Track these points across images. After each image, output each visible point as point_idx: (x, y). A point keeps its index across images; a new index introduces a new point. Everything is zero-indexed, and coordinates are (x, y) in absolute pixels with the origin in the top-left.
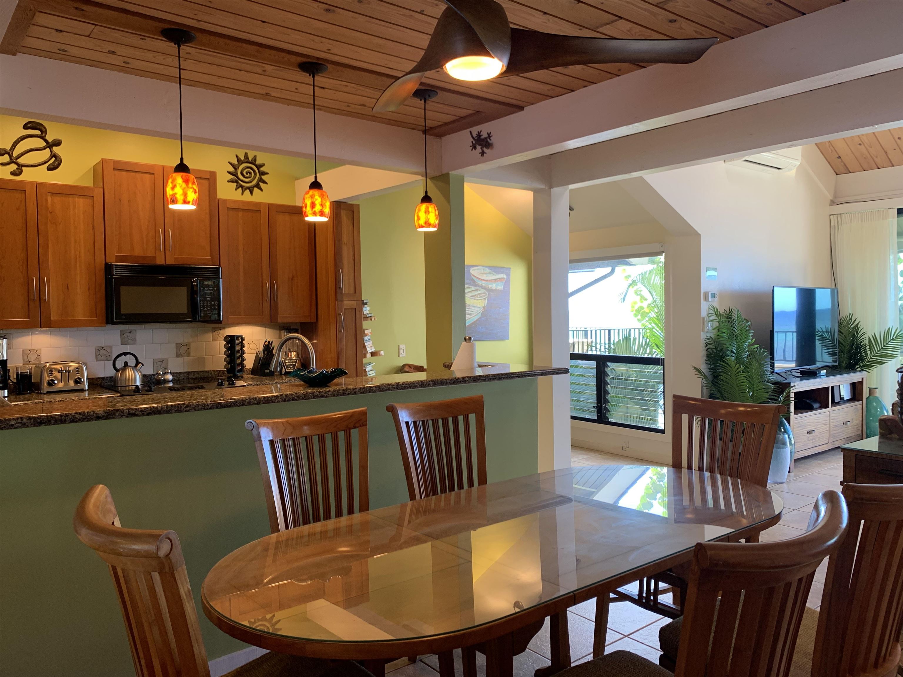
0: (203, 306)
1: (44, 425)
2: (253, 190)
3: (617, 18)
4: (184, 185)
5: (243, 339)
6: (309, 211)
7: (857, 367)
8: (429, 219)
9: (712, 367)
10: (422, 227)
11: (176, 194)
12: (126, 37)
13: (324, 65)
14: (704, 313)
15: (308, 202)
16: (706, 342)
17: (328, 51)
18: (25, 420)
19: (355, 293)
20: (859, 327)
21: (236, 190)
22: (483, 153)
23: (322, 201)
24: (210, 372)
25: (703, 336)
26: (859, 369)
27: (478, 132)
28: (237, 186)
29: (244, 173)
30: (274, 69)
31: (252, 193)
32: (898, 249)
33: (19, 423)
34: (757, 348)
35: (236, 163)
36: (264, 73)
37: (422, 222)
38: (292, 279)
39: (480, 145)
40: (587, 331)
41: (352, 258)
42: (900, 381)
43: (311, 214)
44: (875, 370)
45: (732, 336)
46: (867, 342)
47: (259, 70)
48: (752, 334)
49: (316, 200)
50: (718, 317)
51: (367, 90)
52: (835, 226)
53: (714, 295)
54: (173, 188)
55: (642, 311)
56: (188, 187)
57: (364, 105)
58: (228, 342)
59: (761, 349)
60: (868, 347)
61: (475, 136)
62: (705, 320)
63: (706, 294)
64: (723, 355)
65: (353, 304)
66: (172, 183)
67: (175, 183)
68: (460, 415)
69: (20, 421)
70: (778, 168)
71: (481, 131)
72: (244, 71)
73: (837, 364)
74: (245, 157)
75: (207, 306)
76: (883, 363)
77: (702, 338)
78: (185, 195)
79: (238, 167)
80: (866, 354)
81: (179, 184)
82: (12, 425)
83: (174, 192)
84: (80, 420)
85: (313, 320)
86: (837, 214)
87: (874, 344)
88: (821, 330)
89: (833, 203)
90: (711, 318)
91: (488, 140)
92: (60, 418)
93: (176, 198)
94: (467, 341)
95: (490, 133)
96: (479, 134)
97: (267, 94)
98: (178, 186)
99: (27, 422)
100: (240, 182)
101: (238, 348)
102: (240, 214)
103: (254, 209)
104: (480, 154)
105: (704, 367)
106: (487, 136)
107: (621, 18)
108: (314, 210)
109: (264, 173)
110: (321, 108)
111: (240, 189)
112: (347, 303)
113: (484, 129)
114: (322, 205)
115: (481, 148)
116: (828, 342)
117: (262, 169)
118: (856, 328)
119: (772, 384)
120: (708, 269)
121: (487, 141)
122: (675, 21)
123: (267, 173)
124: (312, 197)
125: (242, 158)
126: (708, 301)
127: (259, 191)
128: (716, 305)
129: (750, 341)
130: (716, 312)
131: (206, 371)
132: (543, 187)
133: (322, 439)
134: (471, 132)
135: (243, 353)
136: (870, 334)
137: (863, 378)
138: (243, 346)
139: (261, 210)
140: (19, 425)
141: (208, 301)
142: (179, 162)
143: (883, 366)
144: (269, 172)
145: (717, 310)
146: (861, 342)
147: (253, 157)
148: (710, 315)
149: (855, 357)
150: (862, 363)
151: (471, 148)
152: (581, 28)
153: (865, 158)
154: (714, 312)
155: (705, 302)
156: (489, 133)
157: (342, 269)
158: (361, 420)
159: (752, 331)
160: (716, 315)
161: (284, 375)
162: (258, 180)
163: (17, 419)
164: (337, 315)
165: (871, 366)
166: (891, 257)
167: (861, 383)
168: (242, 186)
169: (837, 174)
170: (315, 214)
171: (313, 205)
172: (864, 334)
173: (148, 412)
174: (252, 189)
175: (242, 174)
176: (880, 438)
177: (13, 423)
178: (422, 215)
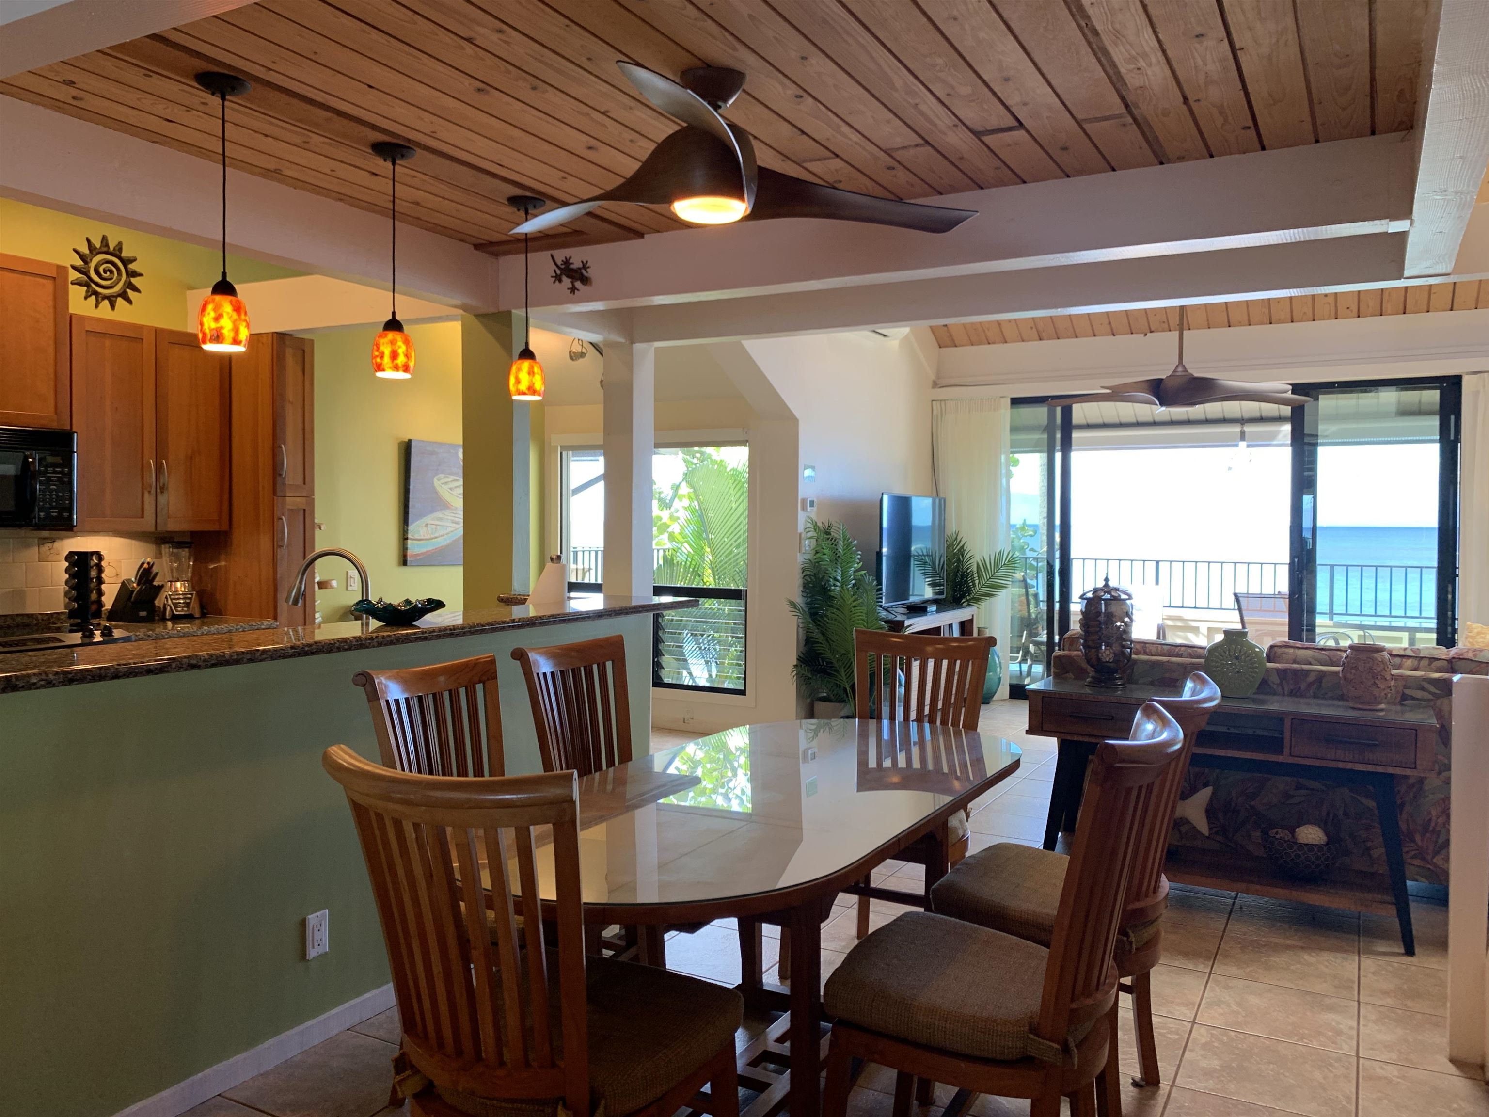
0: (44, 501)
1: (75, 683)
2: (115, 301)
3: (832, 155)
4: (235, 316)
5: (100, 557)
6: (387, 363)
7: (963, 601)
8: (534, 384)
9: (808, 601)
10: (524, 393)
11: (222, 328)
12: (121, 69)
13: (412, 149)
14: (800, 528)
15: (387, 351)
16: (802, 566)
17: (432, 135)
18: (51, 677)
19: (304, 483)
20: (965, 548)
21: (86, 298)
22: (573, 290)
23: (407, 350)
24: (35, 616)
25: (800, 559)
26: (966, 603)
27: (566, 258)
28: (87, 292)
29: (101, 270)
30: (324, 143)
31: (113, 306)
32: (1011, 448)
33: (42, 680)
34: (865, 574)
35: (87, 251)
36: (305, 146)
37: (523, 387)
38: (191, 458)
39: (568, 277)
40: (577, 552)
41: (300, 425)
42: (1084, 610)
43: (390, 368)
44: (984, 604)
45: (836, 559)
46: (975, 569)
47: (297, 140)
48: (859, 556)
49: (399, 347)
50: (817, 533)
51: (442, 186)
52: (937, 415)
53: (812, 504)
54: (217, 319)
55: (660, 523)
56: (240, 319)
57: (418, 204)
58: (72, 564)
59: (869, 575)
60: (976, 575)
61: (559, 263)
62: (803, 536)
63: (804, 501)
64: (825, 585)
65: (300, 502)
66: (215, 310)
67: (220, 311)
68: (608, 660)
69: (44, 677)
70: (884, 335)
71: (570, 258)
72: (272, 137)
73: (943, 597)
74: (102, 242)
75: (51, 499)
76: (993, 595)
77: (798, 561)
78: (236, 331)
79: (91, 260)
80: (974, 585)
81: (228, 313)
82: (34, 684)
83: (218, 325)
84: (124, 675)
85: (225, 527)
86: (941, 401)
87: (983, 570)
88: (921, 554)
89: (935, 385)
90: (809, 535)
91: (583, 271)
92: (98, 672)
93: (222, 334)
94: (555, 562)
95: (587, 262)
96: (567, 262)
97: (276, 171)
98: (225, 316)
99: (55, 679)
100: (93, 286)
101: (93, 573)
102: (108, 343)
103: (133, 335)
104: (570, 291)
105: (799, 600)
106: (581, 265)
107: (837, 156)
108: (396, 362)
109: (135, 274)
110: (343, 197)
111: (93, 297)
112: (293, 501)
113: (577, 255)
114: (407, 356)
115: (572, 283)
116: (929, 569)
117: (131, 266)
118: (962, 550)
119: (884, 622)
120: (806, 468)
121: (582, 274)
122: (894, 168)
123: (141, 275)
124: (393, 342)
125: (97, 244)
126: (807, 511)
127: (126, 303)
128: (814, 516)
129: (856, 565)
130: (815, 526)
131: (27, 615)
132: (622, 340)
133: (437, 698)
134: (552, 256)
135: (100, 581)
136: (977, 558)
137: (973, 616)
138: (100, 570)
139: (144, 338)
140: (42, 683)
141: (52, 490)
142: (220, 279)
143: (993, 599)
144: (142, 272)
145: (816, 523)
146: (968, 569)
147: (116, 243)
148: (807, 530)
149: (960, 588)
150: (969, 595)
151: (554, 279)
152: (784, 158)
153: (975, 329)
154: (812, 526)
155: (802, 512)
156: (585, 262)
157: (284, 444)
158: (488, 670)
159: (860, 552)
160: (815, 530)
161: (168, 620)
162: (124, 284)
163: (40, 674)
164: (274, 521)
165: (980, 599)
166: (1003, 457)
167: (971, 621)
168: (96, 293)
169: (940, 347)
170: (396, 368)
171: (394, 355)
172: (971, 557)
173: (213, 662)
174: (114, 299)
175: (97, 272)
176: (1054, 678)
177: (34, 680)
178: (524, 377)
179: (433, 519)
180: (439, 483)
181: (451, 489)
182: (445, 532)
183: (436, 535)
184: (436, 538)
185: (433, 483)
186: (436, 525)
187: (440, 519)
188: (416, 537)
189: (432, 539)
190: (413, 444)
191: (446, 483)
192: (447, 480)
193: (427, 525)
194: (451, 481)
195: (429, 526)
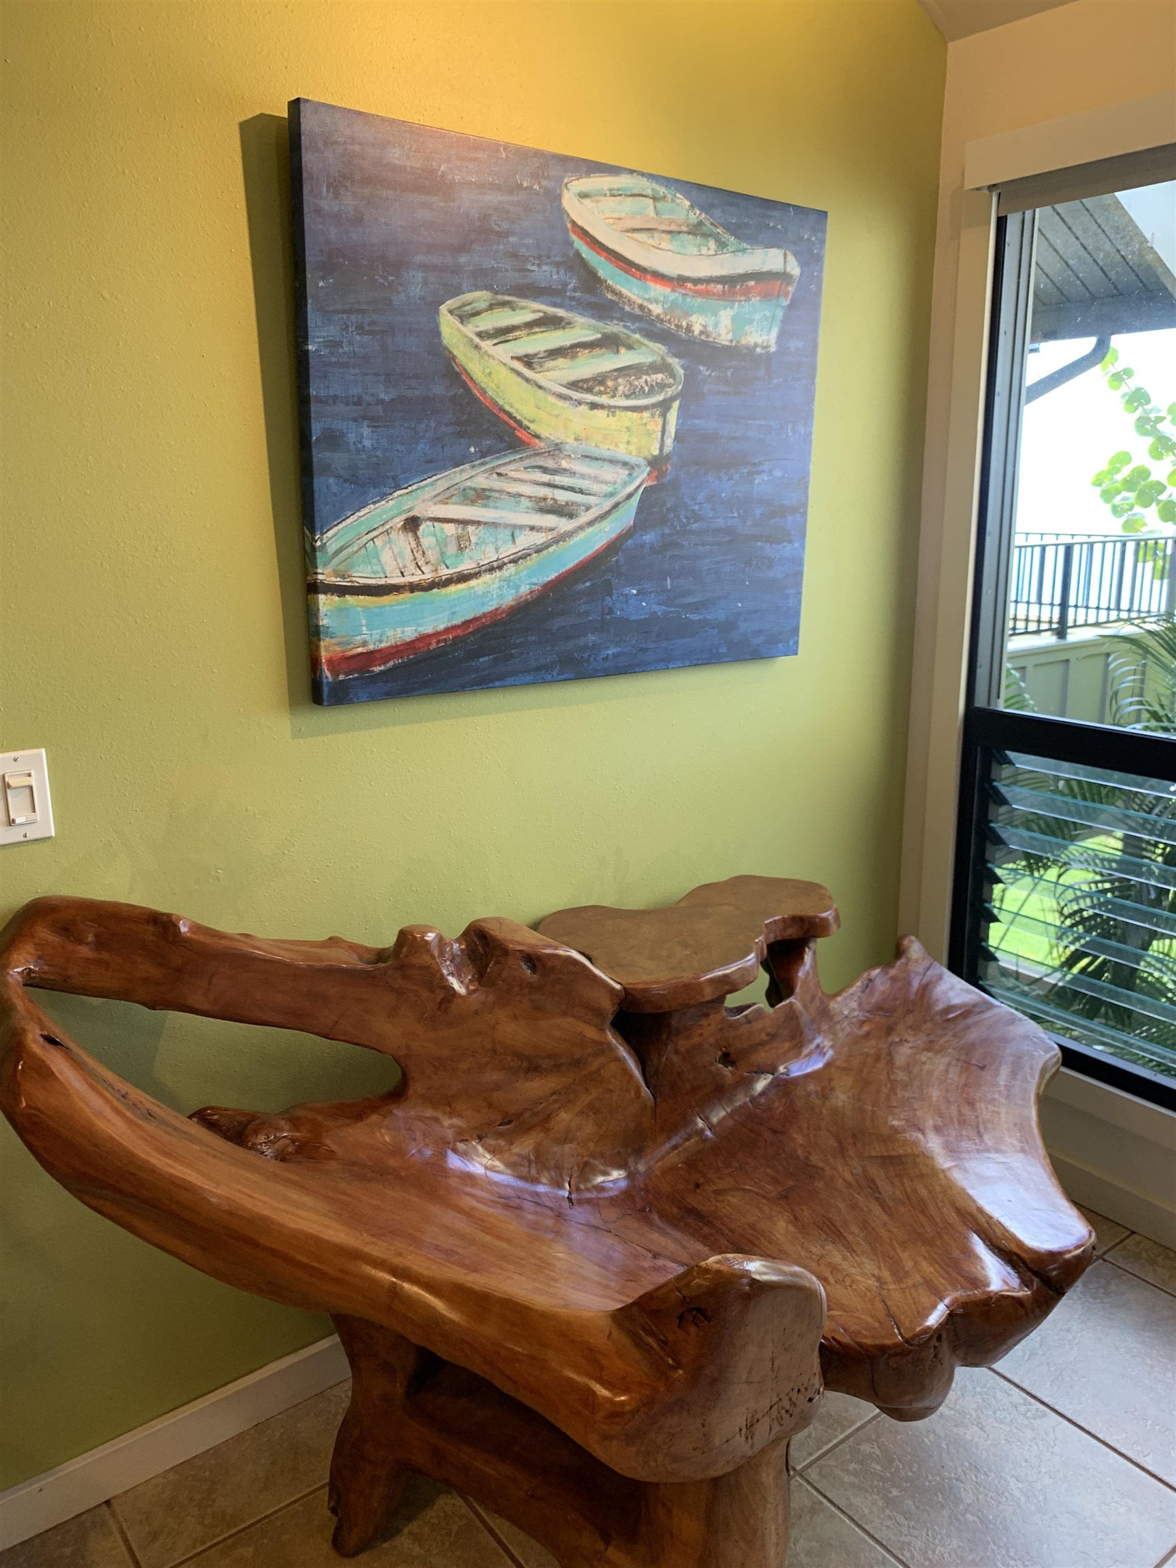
179: (445, 498)
180: (470, 330)
181: (528, 361)
182: (508, 550)
183: (466, 566)
184: (463, 578)
185: (437, 334)
186: (464, 523)
187: (481, 496)
188: (362, 575)
189: (448, 582)
190: (308, 123)
191: (502, 334)
192: (504, 318)
193: (412, 524)
194: (529, 325)
195: (424, 528)
